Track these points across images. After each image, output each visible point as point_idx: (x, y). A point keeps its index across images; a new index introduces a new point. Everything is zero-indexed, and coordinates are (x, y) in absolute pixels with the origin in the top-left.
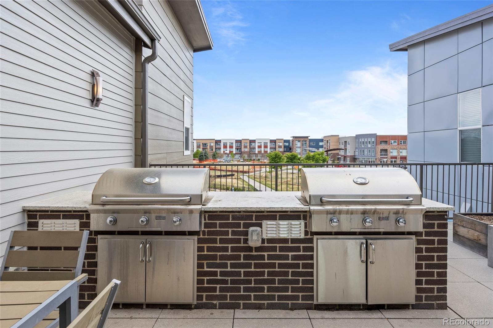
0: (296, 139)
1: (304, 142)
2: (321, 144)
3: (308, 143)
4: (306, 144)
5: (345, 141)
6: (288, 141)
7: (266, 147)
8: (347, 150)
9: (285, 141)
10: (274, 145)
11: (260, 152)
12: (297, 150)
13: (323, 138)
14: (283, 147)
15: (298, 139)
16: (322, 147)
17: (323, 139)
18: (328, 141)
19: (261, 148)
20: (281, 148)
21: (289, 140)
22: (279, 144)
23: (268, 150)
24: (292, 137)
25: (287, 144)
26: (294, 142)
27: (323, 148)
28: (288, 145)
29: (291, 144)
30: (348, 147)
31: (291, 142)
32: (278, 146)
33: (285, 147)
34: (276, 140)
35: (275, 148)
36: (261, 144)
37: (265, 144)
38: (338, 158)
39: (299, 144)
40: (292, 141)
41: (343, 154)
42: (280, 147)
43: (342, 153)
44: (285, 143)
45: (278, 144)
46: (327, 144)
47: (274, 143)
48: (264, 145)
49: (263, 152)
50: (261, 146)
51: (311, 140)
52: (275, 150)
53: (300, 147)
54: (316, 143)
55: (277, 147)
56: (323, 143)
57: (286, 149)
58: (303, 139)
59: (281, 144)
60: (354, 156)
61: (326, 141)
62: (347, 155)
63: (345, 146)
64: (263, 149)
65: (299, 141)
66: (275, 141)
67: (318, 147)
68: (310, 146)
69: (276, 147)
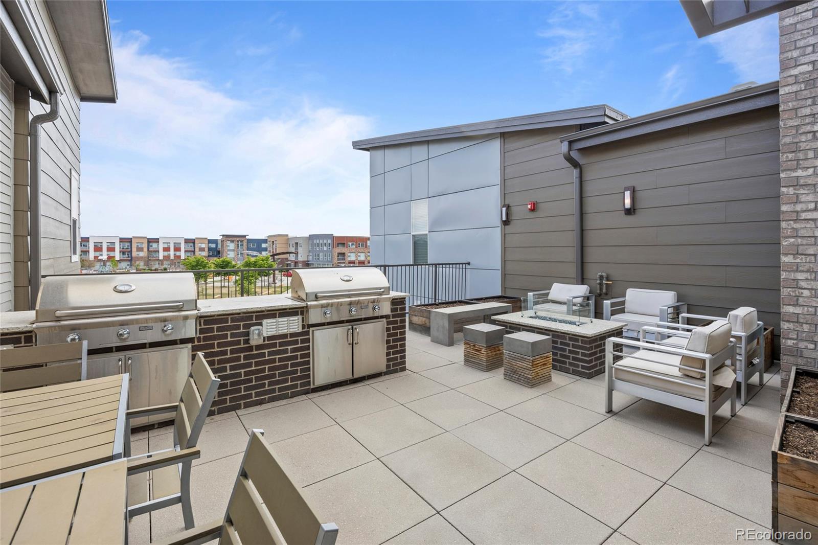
0: (228, 239)
1: (240, 243)
2: (264, 246)
3: (245, 244)
4: (242, 245)
5: (296, 243)
6: (215, 241)
7: (177, 249)
8: (299, 254)
9: (210, 241)
10: (191, 246)
11: (167, 258)
12: (229, 254)
13: (267, 238)
14: (206, 249)
15: (231, 239)
16: (265, 250)
17: (267, 240)
18: (273, 242)
19: (170, 251)
20: (204, 251)
21: (217, 240)
22: (200, 245)
23: (183, 255)
24: (220, 236)
25: (213, 246)
26: (225, 243)
27: (267, 251)
28: (215, 247)
29: (219, 246)
30: (300, 250)
31: (219, 242)
32: (199, 248)
33: (210, 249)
34: (196, 240)
35: (194, 252)
36: (169, 244)
37: (176, 245)
38: (287, 264)
39: (232, 246)
40: (222, 241)
41: (294, 259)
42: (202, 250)
43: (292, 257)
44: (210, 245)
45: (198, 245)
46: (273, 247)
47: (192, 244)
48: (174, 246)
49: (172, 257)
50: (170, 248)
51: (249, 241)
52: (194, 254)
53: (234, 250)
54: (257, 245)
55: (197, 250)
56: (267, 245)
57: (211, 253)
58: (239, 239)
59: (203, 246)
60: (308, 261)
61: (271, 242)
62: (299, 260)
63: (297, 249)
64: (172, 253)
65: (232, 242)
66: (193, 241)
67: (260, 250)
68: (248, 249)
69: (195, 250)
